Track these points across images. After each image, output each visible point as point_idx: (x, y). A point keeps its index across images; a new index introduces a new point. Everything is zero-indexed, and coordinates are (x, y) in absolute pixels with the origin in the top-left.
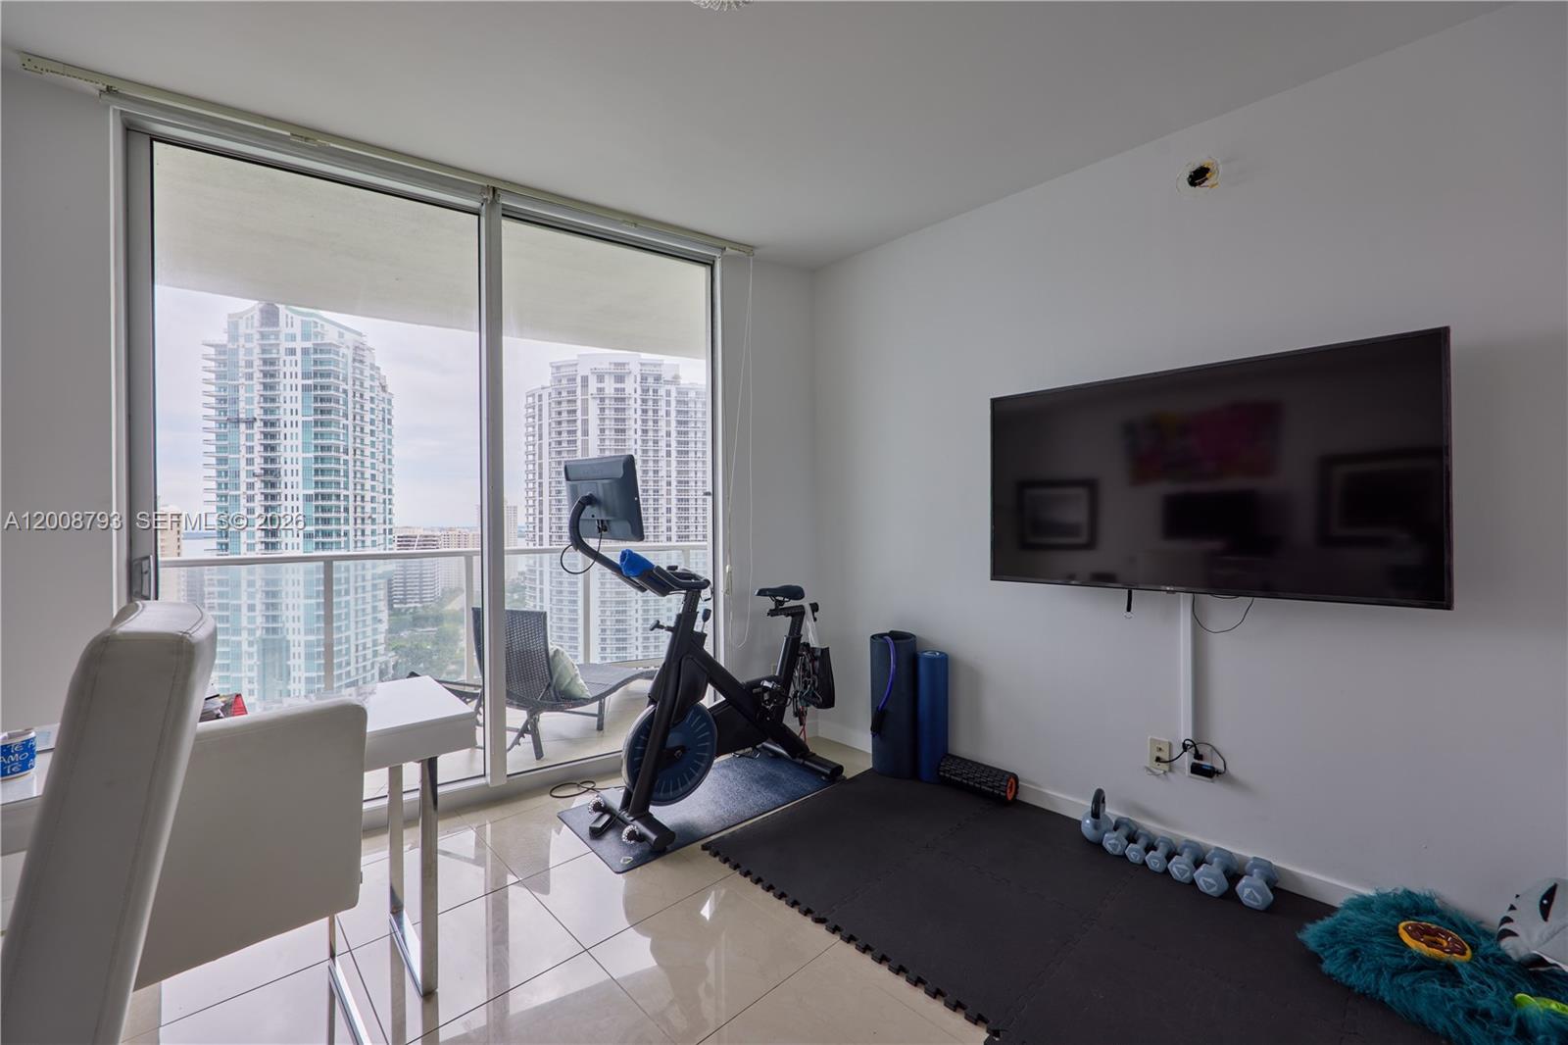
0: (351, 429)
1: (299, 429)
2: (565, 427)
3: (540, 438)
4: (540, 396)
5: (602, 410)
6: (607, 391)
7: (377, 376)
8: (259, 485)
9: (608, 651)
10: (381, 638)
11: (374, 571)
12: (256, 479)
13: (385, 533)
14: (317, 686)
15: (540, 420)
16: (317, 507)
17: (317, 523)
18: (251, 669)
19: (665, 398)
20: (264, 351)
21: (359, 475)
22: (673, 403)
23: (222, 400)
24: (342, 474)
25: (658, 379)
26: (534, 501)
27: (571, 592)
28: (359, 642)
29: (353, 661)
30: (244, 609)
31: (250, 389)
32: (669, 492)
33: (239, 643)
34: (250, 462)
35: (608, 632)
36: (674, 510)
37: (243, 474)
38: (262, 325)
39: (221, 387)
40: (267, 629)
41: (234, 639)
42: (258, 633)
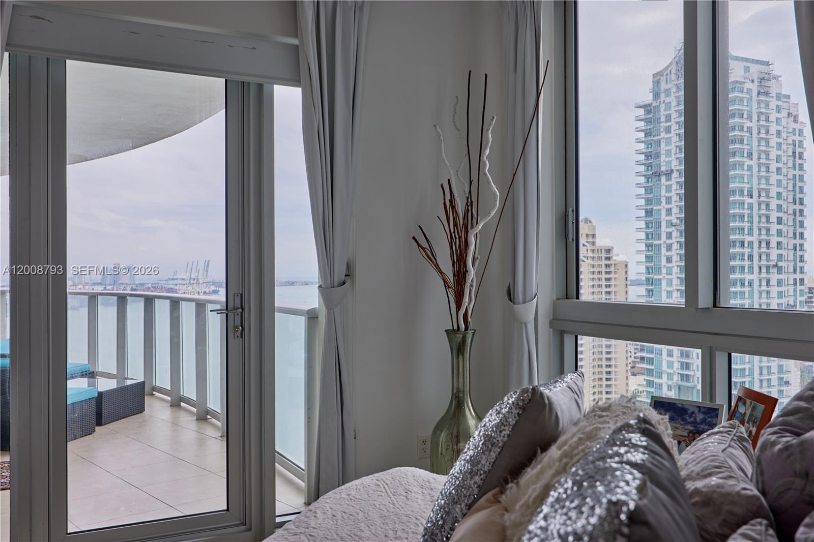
0: (755, 169)
7: (784, 106)
8: (676, 234)
12: (673, 228)
13: (795, 284)
20: (679, 103)
21: (764, 220)
23: (648, 156)
33: (661, 385)
34: (669, 211)
37: (664, 224)
38: (677, 77)
39: (649, 144)
40: (682, 375)
41: (657, 380)
42: (676, 378)
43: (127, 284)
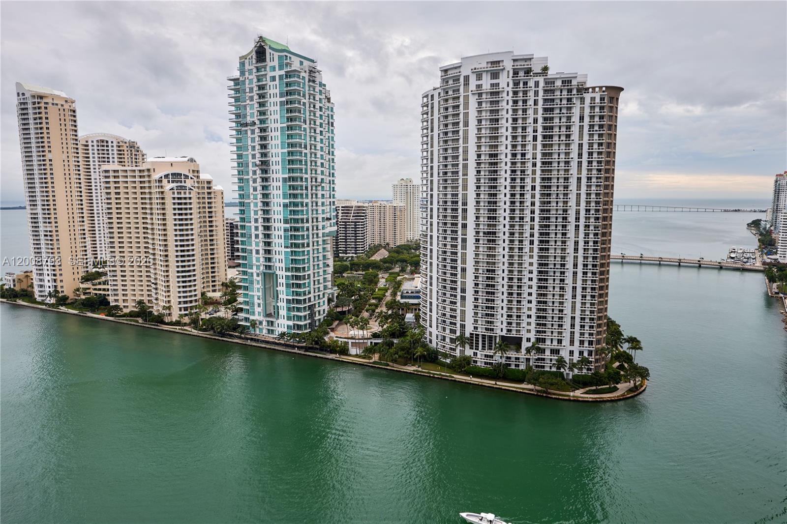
0: (308, 131)
1: (279, 133)
2: (450, 120)
3: (432, 131)
4: (432, 96)
5: (480, 103)
6: (484, 87)
7: (323, 91)
8: (258, 172)
9: (480, 301)
10: (329, 277)
11: (324, 231)
12: (257, 168)
13: (330, 205)
14: (292, 305)
15: (432, 116)
16: (290, 186)
17: (290, 198)
18: (258, 291)
19: (533, 89)
20: (259, 80)
21: (313, 164)
22: (541, 93)
23: (238, 116)
24: (303, 163)
25: (528, 72)
26: (427, 180)
27: (452, 253)
28: (316, 279)
29: (312, 291)
30: (254, 252)
31: (252, 106)
32: (534, 172)
33: (252, 274)
34: (254, 156)
35: (480, 286)
36: (538, 188)
37: (250, 165)
38: (257, 62)
39: (238, 107)
40: (266, 266)
41: (249, 271)
42: (262, 268)
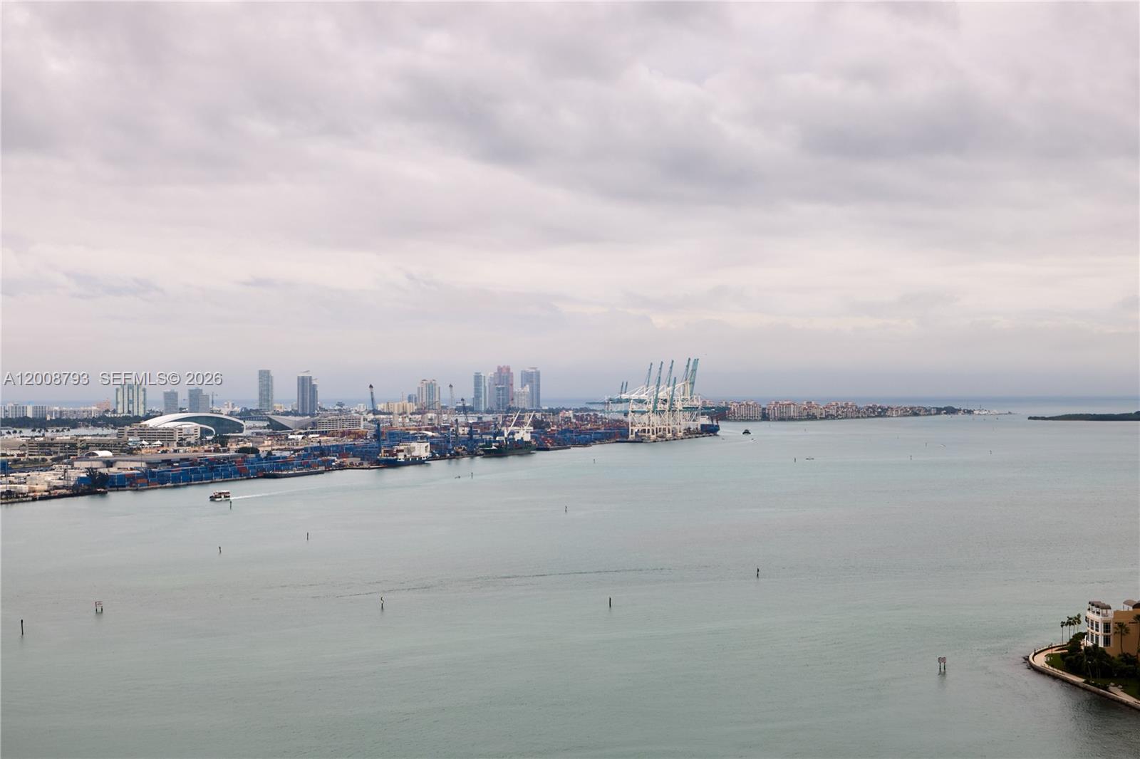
43: (524, 410)
